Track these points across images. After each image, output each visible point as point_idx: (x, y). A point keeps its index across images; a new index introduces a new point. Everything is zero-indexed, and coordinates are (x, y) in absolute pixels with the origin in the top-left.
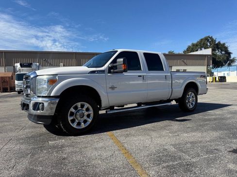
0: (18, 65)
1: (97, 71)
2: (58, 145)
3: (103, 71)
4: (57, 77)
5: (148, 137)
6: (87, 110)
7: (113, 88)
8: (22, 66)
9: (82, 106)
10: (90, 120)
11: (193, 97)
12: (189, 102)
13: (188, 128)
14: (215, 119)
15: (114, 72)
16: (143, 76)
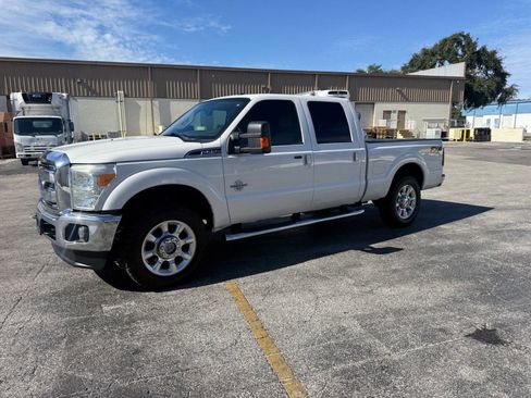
0: (17, 97)
1: (204, 150)
2: (122, 315)
3: (217, 151)
4: (115, 169)
5: (310, 296)
6: (184, 235)
7: (238, 186)
8: (27, 98)
9: (172, 228)
10: (188, 257)
11: (410, 195)
12: (401, 206)
13: (395, 271)
14: (452, 249)
15: (242, 152)
16: (306, 156)
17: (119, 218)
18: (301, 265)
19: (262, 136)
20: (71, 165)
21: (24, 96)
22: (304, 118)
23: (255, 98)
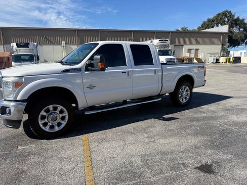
0: (14, 45)
1: (72, 69)
2: (25, 152)
3: (79, 70)
4: (23, 79)
6: (61, 112)
7: (91, 87)
8: (18, 46)
9: (55, 109)
10: (64, 123)
11: (187, 91)
12: (182, 96)
15: (92, 70)
16: (128, 72)
17: (26, 103)
18: (124, 126)
19: (100, 62)
20: (3, 77)
21: (17, 44)
22: (128, 52)
23: (101, 43)
